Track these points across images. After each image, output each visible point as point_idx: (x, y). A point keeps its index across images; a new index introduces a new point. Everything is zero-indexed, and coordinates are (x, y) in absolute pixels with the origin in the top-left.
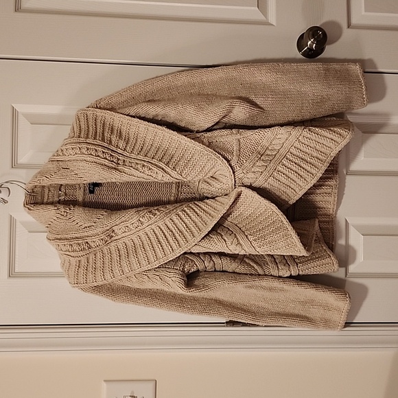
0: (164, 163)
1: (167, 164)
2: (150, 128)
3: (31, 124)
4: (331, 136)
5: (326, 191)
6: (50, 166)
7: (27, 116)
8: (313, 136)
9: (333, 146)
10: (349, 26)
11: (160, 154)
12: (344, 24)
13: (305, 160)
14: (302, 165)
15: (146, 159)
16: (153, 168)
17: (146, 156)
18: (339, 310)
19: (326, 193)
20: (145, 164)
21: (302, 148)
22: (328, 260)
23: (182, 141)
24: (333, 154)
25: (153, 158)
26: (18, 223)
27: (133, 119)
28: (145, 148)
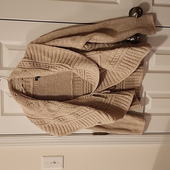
0: (68, 65)
1: (70, 65)
2: (62, 51)
3: (9, 50)
4: (141, 51)
5: (138, 74)
6: (18, 69)
7: (6, 46)
8: (133, 51)
9: (142, 55)
10: (153, 5)
11: (66, 61)
12: (151, 4)
13: (130, 62)
14: (129, 64)
15: (60, 64)
16: (64, 68)
17: (60, 62)
18: (141, 125)
19: (138, 75)
20: (60, 66)
21: (128, 57)
22: (138, 106)
23: (77, 55)
24: (142, 58)
25: (63, 63)
26: (4, 93)
27: (53, 47)
28: (60, 59)
